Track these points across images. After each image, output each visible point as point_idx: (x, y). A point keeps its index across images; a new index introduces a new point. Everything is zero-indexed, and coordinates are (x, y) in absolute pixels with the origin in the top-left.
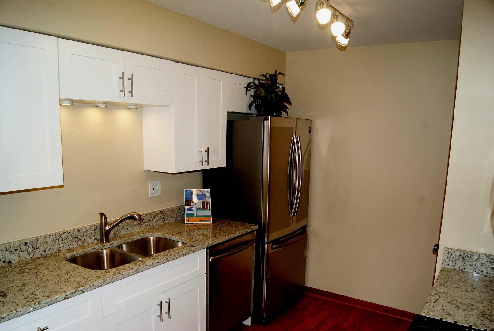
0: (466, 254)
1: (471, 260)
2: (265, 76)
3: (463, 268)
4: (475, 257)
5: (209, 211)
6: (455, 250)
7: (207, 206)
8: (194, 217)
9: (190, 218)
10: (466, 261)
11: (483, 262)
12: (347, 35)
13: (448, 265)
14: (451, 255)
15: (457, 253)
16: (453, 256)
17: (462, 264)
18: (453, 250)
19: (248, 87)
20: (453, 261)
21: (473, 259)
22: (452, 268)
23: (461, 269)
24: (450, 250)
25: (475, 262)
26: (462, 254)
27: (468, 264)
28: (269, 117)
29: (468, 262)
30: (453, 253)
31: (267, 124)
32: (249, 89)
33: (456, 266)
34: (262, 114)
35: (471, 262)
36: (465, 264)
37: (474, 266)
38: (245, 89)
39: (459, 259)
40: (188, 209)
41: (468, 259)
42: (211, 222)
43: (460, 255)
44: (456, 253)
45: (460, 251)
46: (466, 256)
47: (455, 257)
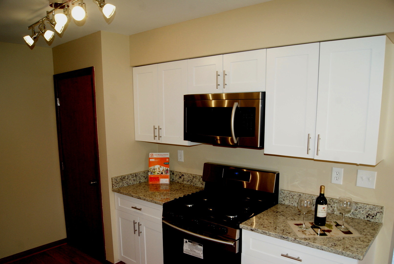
0: (123, 177)
1: (125, 180)
4: (126, 177)
10: (123, 181)
11: (130, 178)
13: (116, 186)
15: (119, 178)
17: (122, 183)
18: (117, 177)
21: (126, 179)
22: (118, 187)
24: (115, 178)
25: (127, 180)
27: (124, 182)
29: (124, 181)
30: (117, 179)
33: (120, 186)
37: (127, 182)
39: (120, 181)
43: (120, 179)
44: (118, 178)
45: (120, 176)
46: (123, 178)
47: (118, 181)
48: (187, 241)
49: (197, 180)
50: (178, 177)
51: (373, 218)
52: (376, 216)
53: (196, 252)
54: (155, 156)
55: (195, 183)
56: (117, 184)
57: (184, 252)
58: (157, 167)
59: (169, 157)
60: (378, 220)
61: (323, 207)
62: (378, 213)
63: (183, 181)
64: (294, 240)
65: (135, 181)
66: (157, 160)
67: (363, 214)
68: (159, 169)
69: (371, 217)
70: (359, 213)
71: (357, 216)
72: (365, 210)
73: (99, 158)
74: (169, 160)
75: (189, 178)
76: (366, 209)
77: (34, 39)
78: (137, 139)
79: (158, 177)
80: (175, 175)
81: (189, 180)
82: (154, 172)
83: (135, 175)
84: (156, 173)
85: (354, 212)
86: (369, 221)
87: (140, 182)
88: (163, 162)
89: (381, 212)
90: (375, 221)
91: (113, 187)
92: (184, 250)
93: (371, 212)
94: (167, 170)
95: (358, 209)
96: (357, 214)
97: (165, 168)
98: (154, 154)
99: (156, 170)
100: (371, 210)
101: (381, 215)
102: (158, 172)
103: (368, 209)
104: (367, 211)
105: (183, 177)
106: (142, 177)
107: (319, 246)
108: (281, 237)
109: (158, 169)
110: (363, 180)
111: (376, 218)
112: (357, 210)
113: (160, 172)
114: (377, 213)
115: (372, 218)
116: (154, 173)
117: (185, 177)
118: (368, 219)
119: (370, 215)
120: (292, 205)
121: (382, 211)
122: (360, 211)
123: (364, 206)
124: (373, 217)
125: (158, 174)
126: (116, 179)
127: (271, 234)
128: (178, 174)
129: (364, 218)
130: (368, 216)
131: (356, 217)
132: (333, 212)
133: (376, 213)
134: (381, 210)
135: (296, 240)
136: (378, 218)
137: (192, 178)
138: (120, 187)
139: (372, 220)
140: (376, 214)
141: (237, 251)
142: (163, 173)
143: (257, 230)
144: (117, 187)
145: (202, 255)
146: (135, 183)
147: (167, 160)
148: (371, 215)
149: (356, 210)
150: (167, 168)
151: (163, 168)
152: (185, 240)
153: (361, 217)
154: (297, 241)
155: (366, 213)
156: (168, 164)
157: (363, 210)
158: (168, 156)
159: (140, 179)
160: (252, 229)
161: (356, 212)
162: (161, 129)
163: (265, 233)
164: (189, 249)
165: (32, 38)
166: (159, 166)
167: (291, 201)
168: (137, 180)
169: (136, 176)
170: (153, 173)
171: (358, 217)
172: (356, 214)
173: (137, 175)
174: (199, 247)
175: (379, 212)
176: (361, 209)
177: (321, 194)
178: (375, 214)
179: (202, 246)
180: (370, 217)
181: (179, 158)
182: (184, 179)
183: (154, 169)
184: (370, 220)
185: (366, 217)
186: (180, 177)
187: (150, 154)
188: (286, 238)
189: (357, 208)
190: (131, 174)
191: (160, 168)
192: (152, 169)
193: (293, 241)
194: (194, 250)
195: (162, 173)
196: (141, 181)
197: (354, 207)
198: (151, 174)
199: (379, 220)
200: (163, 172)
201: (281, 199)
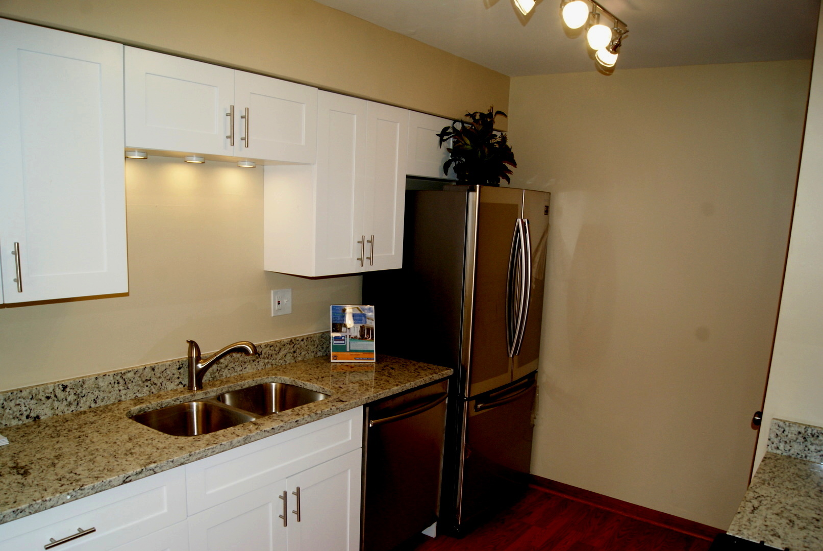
0: (809, 431)
1: (817, 442)
2: (473, 116)
3: (804, 455)
5: (371, 343)
6: (791, 424)
7: (368, 333)
8: (346, 351)
9: (339, 354)
10: (808, 444)
12: (615, 48)
13: (778, 448)
14: (783, 432)
15: (795, 429)
16: (786, 433)
17: (801, 447)
18: (787, 423)
19: (443, 135)
20: (786, 442)
22: (785, 454)
23: (799, 456)
24: (781, 424)
26: (803, 431)
27: (812, 448)
28: (478, 186)
29: (812, 444)
30: (787, 429)
31: (474, 198)
32: (445, 138)
33: (792, 452)
34: (466, 180)
35: (817, 445)
36: (807, 449)
38: (438, 138)
39: (797, 439)
40: (336, 338)
41: (812, 439)
42: (375, 361)
43: (800, 433)
44: (792, 429)
45: (800, 425)
46: (809, 435)
47: (790, 435)
56: (783, 445)
126: (784, 425)
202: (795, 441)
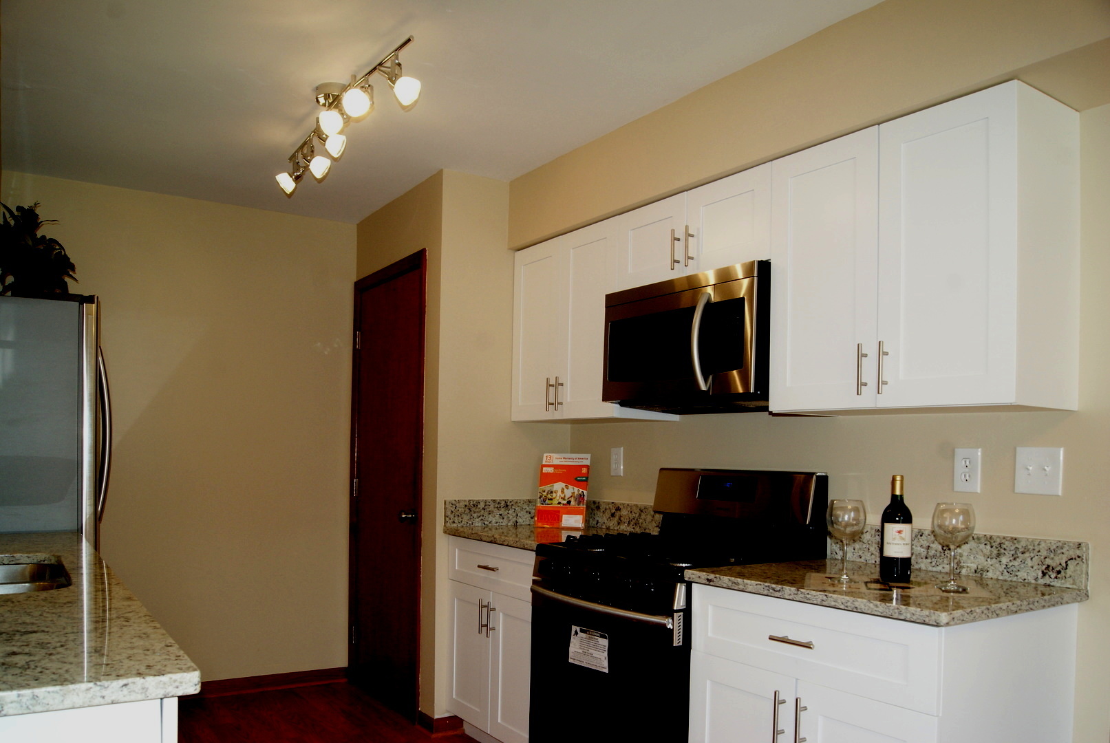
0: (472, 503)
1: (477, 510)
4: (482, 505)
6: (459, 502)
10: (472, 513)
11: (490, 509)
13: (454, 522)
14: (455, 508)
15: (462, 504)
17: (468, 517)
18: (457, 501)
20: (458, 516)
21: (479, 508)
22: (459, 525)
24: (454, 502)
25: (483, 511)
26: (468, 504)
29: (475, 513)
30: (457, 505)
33: (463, 523)
35: (478, 512)
36: (472, 517)
37: (481, 517)
39: (465, 511)
41: (474, 509)
43: (466, 506)
44: (461, 504)
45: (465, 501)
46: (472, 507)
47: (460, 510)
48: (578, 629)
49: (649, 518)
50: (608, 514)
51: (1059, 576)
52: (1066, 569)
53: (594, 655)
54: (556, 462)
55: (644, 525)
56: (456, 518)
57: (571, 661)
58: (558, 486)
59: (589, 464)
60: (1071, 580)
61: (899, 529)
62: (1070, 560)
63: (619, 524)
64: (796, 592)
65: (503, 518)
66: (560, 471)
67: (1032, 567)
68: (563, 491)
69: (1053, 576)
70: (1022, 566)
71: (1017, 574)
72: (1036, 557)
73: (422, 454)
74: (588, 472)
75: (630, 515)
76: (1040, 553)
77: (297, 179)
78: (517, 417)
79: (558, 509)
80: (602, 511)
81: (631, 518)
82: (551, 499)
83: (504, 502)
84: (555, 502)
85: (1011, 564)
86: (1049, 585)
87: (517, 522)
88: (573, 475)
89: (1079, 557)
90: (1065, 586)
91: (446, 522)
92: (571, 655)
93: (1052, 559)
94: (581, 496)
95: (1020, 555)
96: (1018, 568)
97: (576, 489)
98: (555, 456)
99: (554, 495)
100: (1052, 555)
101: (1078, 566)
102: (560, 500)
103: (1044, 553)
104: (1042, 557)
105: (618, 514)
106: (522, 512)
107: (848, 601)
108: (767, 588)
109: (559, 493)
110: (1029, 475)
111: (1068, 576)
112: (1018, 557)
113: (564, 499)
114: (1069, 562)
115: (1056, 578)
116: (550, 502)
117: (624, 512)
118: (1047, 580)
119: (1051, 568)
120: (859, 560)
121: (1080, 555)
122: (1025, 560)
123: (1034, 546)
124: (1059, 572)
125: (559, 503)
126: (454, 504)
127: (747, 584)
128: (607, 507)
129: (1036, 579)
130: (1045, 571)
131: (1015, 579)
132: (958, 571)
133: (1066, 562)
134: (1078, 552)
135: (799, 592)
136: (1070, 577)
137: (637, 515)
138: (463, 527)
139: (1057, 583)
140: (1067, 565)
141: (677, 641)
142: (572, 503)
143: (720, 579)
144: (455, 525)
145: (606, 664)
146: (504, 524)
147: (584, 470)
148: (1053, 569)
149: (1015, 559)
150: (581, 490)
151: (572, 491)
152: (574, 628)
153: (1029, 578)
154: (802, 593)
155: (1040, 563)
156: (586, 481)
157: (1032, 555)
158: (587, 463)
159: (517, 515)
160: (708, 577)
161: (1016, 563)
162: (562, 385)
163: (735, 583)
164: (581, 651)
165: (291, 177)
166: (563, 485)
167: (856, 551)
168: (508, 517)
169: (507, 506)
170: (547, 501)
171: (1021, 578)
172: (1014, 569)
173: (511, 504)
174: (600, 643)
175: (1074, 557)
176: (1027, 555)
177: (894, 497)
178: (1064, 565)
179: (606, 638)
180: (1050, 573)
181: (613, 466)
182: (622, 519)
183: (552, 492)
184: (1052, 584)
185: (1040, 574)
186: (613, 515)
187: (545, 455)
188: (778, 589)
189: (1018, 552)
190: (494, 501)
191: (565, 490)
192: (546, 492)
193: (795, 594)
194: (591, 651)
195: (569, 502)
196: (520, 520)
197: (1010, 551)
198: (542, 504)
199: (1074, 580)
200: (572, 499)
201: (834, 548)
202: (464, 513)
